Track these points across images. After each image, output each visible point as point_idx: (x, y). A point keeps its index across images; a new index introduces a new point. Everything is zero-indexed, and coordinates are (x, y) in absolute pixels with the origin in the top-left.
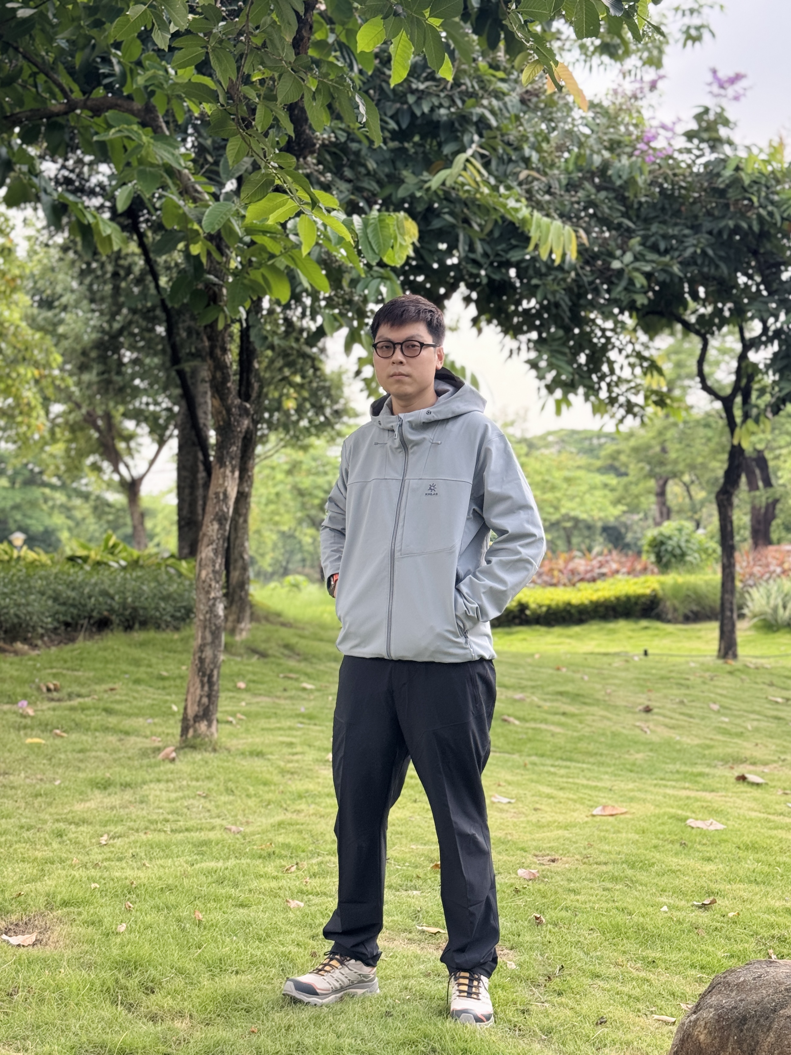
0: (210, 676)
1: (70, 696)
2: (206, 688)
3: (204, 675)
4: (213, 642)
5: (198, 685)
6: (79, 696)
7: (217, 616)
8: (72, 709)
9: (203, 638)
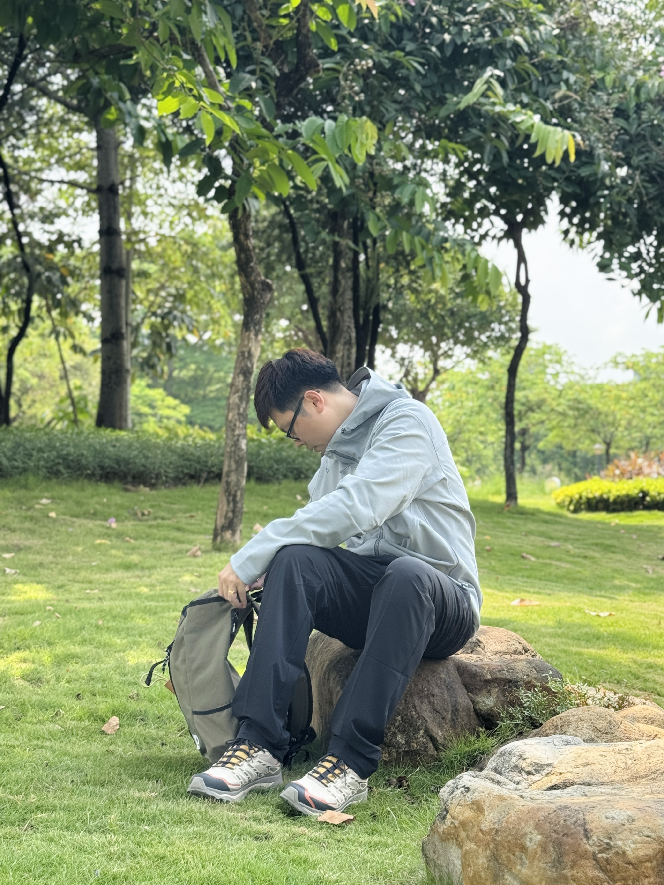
0: (235, 496)
1: (155, 518)
2: (231, 505)
3: (230, 495)
4: (237, 469)
5: (225, 502)
6: (163, 519)
7: (240, 449)
8: (151, 526)
9: (229, 466)
